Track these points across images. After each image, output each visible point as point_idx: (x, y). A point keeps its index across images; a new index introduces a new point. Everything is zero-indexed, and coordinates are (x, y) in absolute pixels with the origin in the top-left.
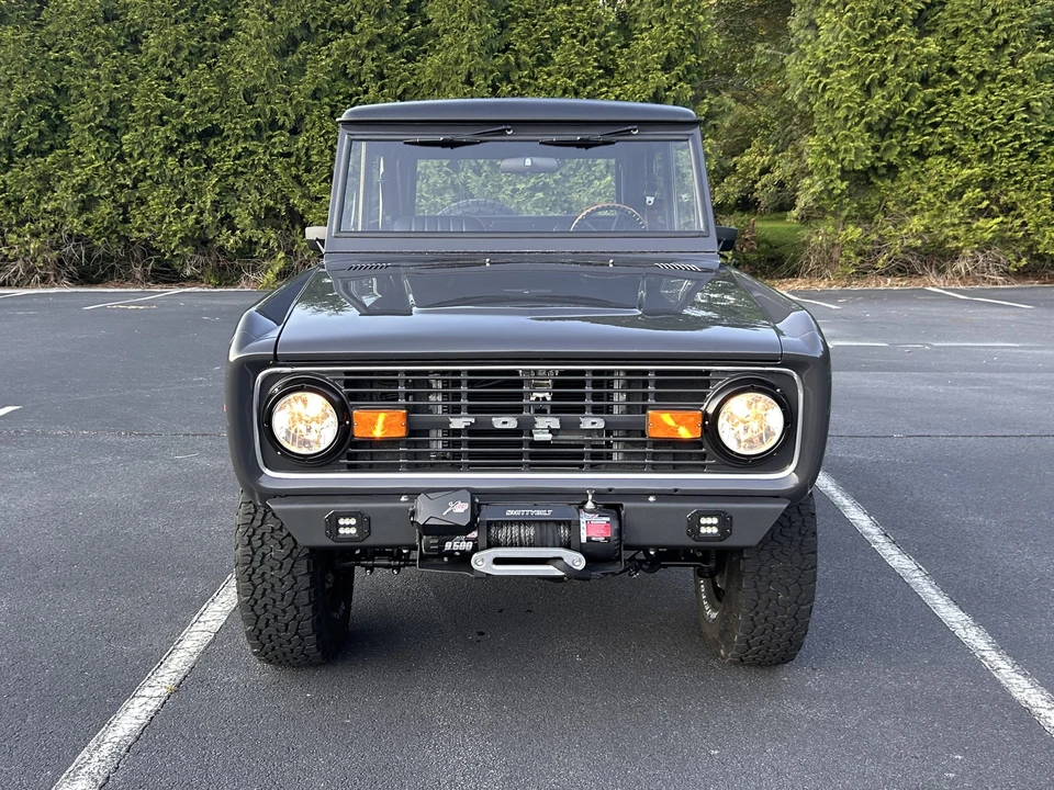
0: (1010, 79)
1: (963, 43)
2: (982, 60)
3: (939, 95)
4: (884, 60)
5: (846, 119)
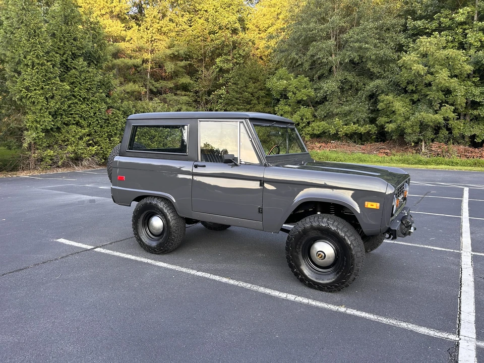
0: (93, 101)
1: (76, 87)
2: (83, 93)
3: (72, 103)
4: (52, 89)
5: (41, 110)
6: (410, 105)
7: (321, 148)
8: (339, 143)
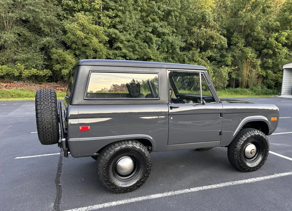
6: (74, 57)
7: (7, 87)
8: (22, 83)
